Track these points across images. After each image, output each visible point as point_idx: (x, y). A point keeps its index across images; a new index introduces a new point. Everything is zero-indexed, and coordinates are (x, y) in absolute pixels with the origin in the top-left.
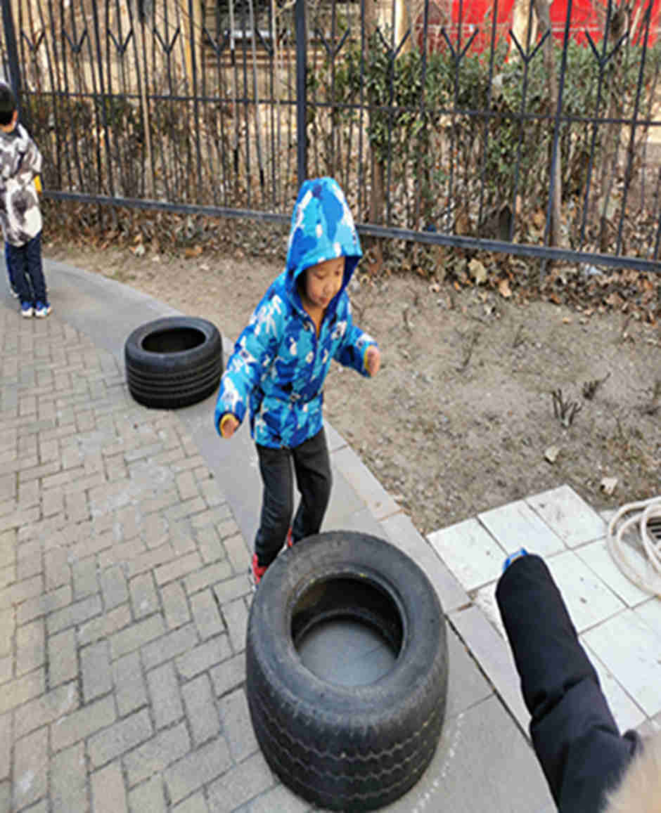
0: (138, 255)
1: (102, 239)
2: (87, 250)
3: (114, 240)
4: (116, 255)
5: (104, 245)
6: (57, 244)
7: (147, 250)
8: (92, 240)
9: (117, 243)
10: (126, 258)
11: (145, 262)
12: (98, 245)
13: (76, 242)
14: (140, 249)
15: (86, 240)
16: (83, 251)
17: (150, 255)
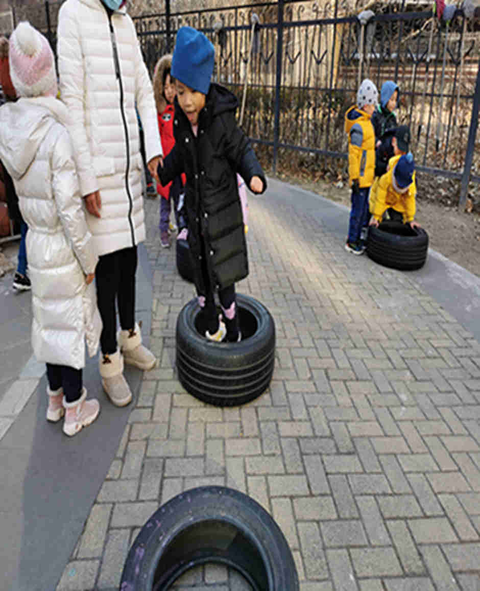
0: (339, 187)
1: (314, 177)
2: (306, 181)
3: (322, 177)
4: (324, 186)
5: (316, 179)
6: (287, 176)
7: (344, 185)
8: (308, 175)
9: (324, 179)
10: (331, 188)
11: (343, 192)
12: (313, 179)
13: (298, 176)
14: (340, 184)
15: (305, 175)
16: (303, 181)
17: (346, 188)
